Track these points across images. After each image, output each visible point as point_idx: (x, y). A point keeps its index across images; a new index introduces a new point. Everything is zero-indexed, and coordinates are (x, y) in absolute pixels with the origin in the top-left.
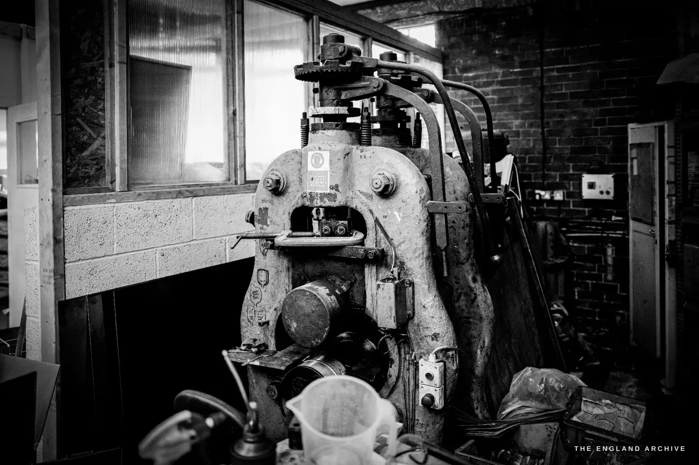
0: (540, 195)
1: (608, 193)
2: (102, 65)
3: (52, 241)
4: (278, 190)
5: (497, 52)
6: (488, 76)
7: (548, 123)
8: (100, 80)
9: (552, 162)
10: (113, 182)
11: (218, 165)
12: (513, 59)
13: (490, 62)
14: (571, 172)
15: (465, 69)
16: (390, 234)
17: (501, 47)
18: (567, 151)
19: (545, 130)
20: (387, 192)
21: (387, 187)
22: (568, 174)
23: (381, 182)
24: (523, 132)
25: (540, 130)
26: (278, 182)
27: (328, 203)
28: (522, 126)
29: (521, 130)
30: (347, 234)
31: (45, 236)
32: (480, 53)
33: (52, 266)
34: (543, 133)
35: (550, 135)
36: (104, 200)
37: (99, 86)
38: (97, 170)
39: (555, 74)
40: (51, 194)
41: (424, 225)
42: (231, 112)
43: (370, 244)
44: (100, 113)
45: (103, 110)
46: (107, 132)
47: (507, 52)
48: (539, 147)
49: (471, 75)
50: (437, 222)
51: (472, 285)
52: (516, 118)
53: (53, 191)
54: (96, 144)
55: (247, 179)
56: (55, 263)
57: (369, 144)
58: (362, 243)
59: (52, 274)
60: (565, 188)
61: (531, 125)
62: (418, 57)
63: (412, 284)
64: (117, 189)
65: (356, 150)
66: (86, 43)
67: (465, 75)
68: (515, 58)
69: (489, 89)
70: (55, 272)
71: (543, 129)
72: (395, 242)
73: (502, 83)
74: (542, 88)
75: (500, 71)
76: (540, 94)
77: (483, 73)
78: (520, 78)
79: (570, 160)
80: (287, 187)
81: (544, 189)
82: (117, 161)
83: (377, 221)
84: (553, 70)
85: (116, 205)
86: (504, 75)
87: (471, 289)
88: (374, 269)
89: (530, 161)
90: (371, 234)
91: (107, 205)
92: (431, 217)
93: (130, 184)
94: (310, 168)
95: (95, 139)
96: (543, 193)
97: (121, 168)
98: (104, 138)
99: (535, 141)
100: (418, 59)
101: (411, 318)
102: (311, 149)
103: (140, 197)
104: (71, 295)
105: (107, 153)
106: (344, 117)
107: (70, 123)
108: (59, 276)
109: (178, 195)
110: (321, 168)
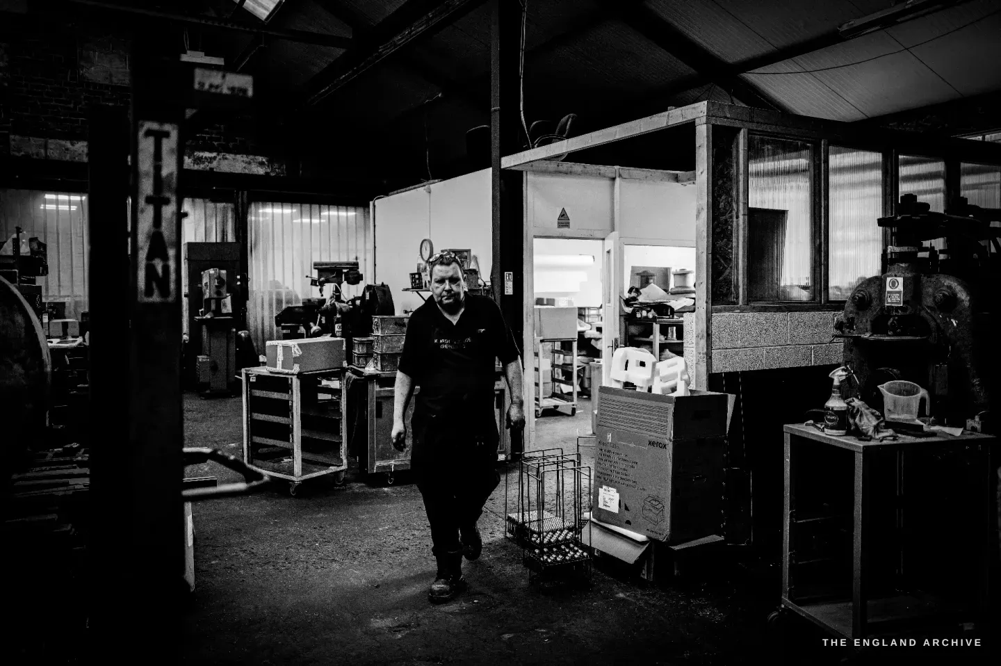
2: (731, 217)
3: (705, 335)
4: (863, 304)
8: (730, 227)
10: (737, 298)
11: (805, 288)
26: (863, 298)
27: (900, 313)
31: (700, 332)
33: (705, 350)
36: (732, 310)
38: (727, 289)
40: (705, 304)
44: (729, 251)
45: (731, 248)
46: (733, 264)
53: (707, 302)
54: (727, 271)
55: (829, 299)
56: (707, 349)
59: (705, 356)
64: (740, 303)
65: (923, 278)
66: (723, 204)
70: (707, 354)
80: (870, 303)
82: (741, 284)
83: (939, 326)
85: (740, 314)
91: (735, 314)
93: (751, 297)
94: (888, 289)
95: (726, 269)
97: (743, 289)
98: (731, 267)
102: (889, 276)
103: (754, 309)
104: (714, 371)
105: (734, 278)
106: (916, 254)
107: (714, 258)
108: (709, 357)
109: (779, 310)
110: (897, 290)
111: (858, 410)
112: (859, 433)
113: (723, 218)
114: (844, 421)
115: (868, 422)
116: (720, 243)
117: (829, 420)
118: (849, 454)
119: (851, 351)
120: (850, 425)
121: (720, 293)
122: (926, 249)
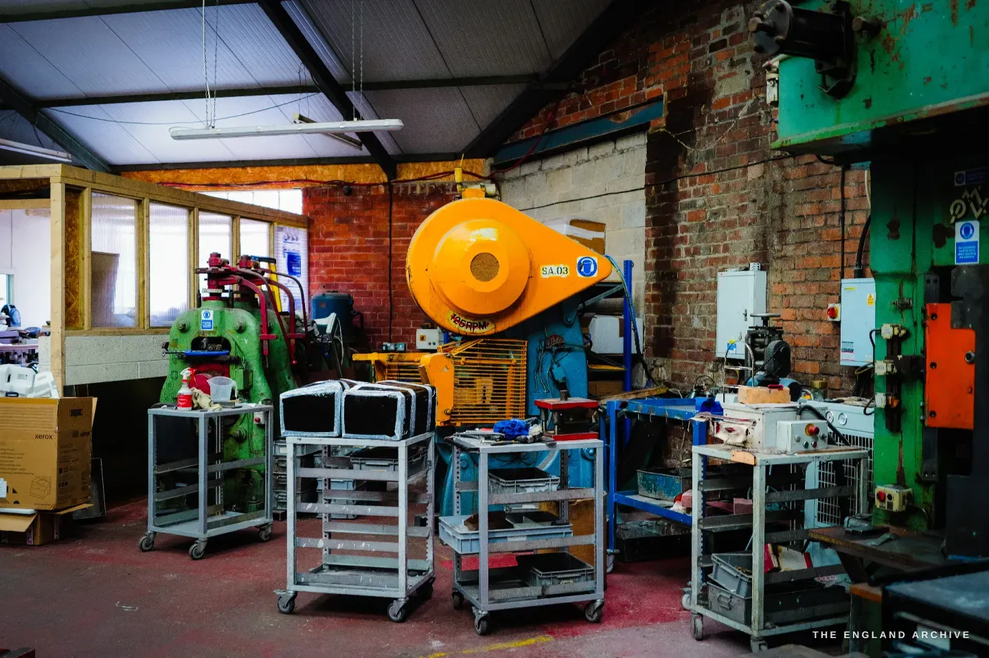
0: (386, 347)
1: (434, 344)
2: (78, 258)
3: (60, 354)
4: (184, 329)
5: (355, 222)
6: (347, 242)
7: (394, 286)
8: (77, 266)
9: (397, 320)
10: (84, 324)
11: (131, 317)
12: (367, 229)
13: (350, 230)
14: (411, 327)
15: (329, 234)
16: (242, 349)
17: (358, 218)
18: (408, 310)
19: (393, 291)
20: (241, 330)
21: (241, 327)
22: (409, 330)
23: (238, 325)
24: (375, 292)
25: (388, 291)
26: (184, 325)
27: (212, 335)
28: (375, 287)
29: (373, 291)
30: (221, 350)
31: (56, 352)
32: (341, 221)
33: (60, 367)
34: (390, 295)
35: (396, 296)
36: (81, 334)
37: (76, 270)
38: (76, 317)
39: (401, 244)
40: (59, 329)
41: (258, 345)
42: (142, 281)
43: (232, 354)
44: (76, 285)
45: (78, 284)
46: (80, 297)
47: (363, 222)
48: (388, 306)
49: (332, 240)
50: (264, 343)
51: (288, 380)
52: (370, 281)
53: (62, 328)
54: (75, 303)
55: (151, 325)
56: (62, 366)
57: (233, 307)
58: (228, 354)
59: (60, 371)
60: (407, 341)
61: (381, 287)
62: (282, 226)
63: (252, 371)
64: (86, 329)
65: (226, 311)
66: (72, 247)
67: (328, 239)
68: (370, 228)
69: (349, 253)
70: (62, 370)
71: (390, 291)
72: (244, 353)
73: (359, 249)
74: (390, 256)
75: (356, 238)
76: (388, 261)
77: (343, 239)
78: (374, 245)
79: (410, 317)
80: (190, 328)
81: (390, 341)
82: (86, 313)
83: (236, 344)
84: (399, 241)
85: (86, 337)
86: (360, 242)
87: (287, 382)
88: (234, 367)
89: (380, 317)
90: (233, 350)
91: (81, 337)
92: (261, 341)
93: (94, 324)
94: (203, 318)
95: (75, 301)
96: (389, 345)
97: (87, 317)
98: (78, 300)
99: (384, 300)
100: (282, 228)
101: (251, 386)
102: (203, 309)
103: (95, 334)
104: (68, 384)
105: (80, 308)
106: (220, 294)
107: (66, 292)
108: (64, 372)
109: (114, 334)
110: (209, 319)
111: (198, 395)
112: (199, 408)
113: (72, 259)
114: (189, 401)
115: (204, 400)
116: (70, 280)
117: (181, 401)
118: (194, 421)
119: (175, 363)
120: (193, 404)
121: (71, 319)
122: (227, 291)
